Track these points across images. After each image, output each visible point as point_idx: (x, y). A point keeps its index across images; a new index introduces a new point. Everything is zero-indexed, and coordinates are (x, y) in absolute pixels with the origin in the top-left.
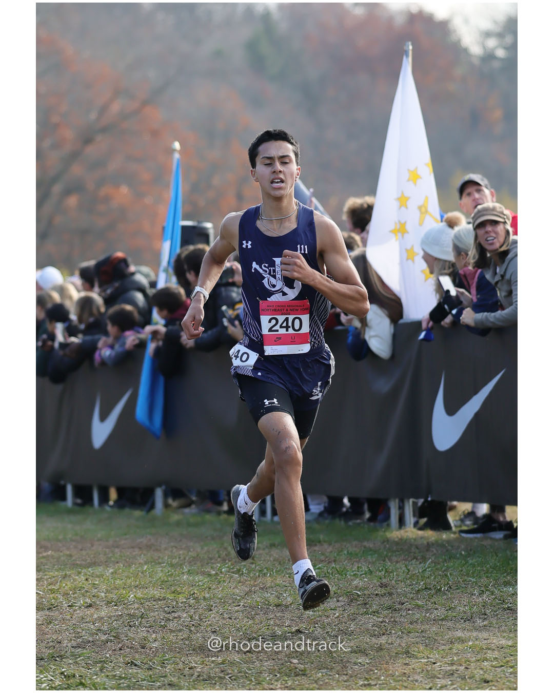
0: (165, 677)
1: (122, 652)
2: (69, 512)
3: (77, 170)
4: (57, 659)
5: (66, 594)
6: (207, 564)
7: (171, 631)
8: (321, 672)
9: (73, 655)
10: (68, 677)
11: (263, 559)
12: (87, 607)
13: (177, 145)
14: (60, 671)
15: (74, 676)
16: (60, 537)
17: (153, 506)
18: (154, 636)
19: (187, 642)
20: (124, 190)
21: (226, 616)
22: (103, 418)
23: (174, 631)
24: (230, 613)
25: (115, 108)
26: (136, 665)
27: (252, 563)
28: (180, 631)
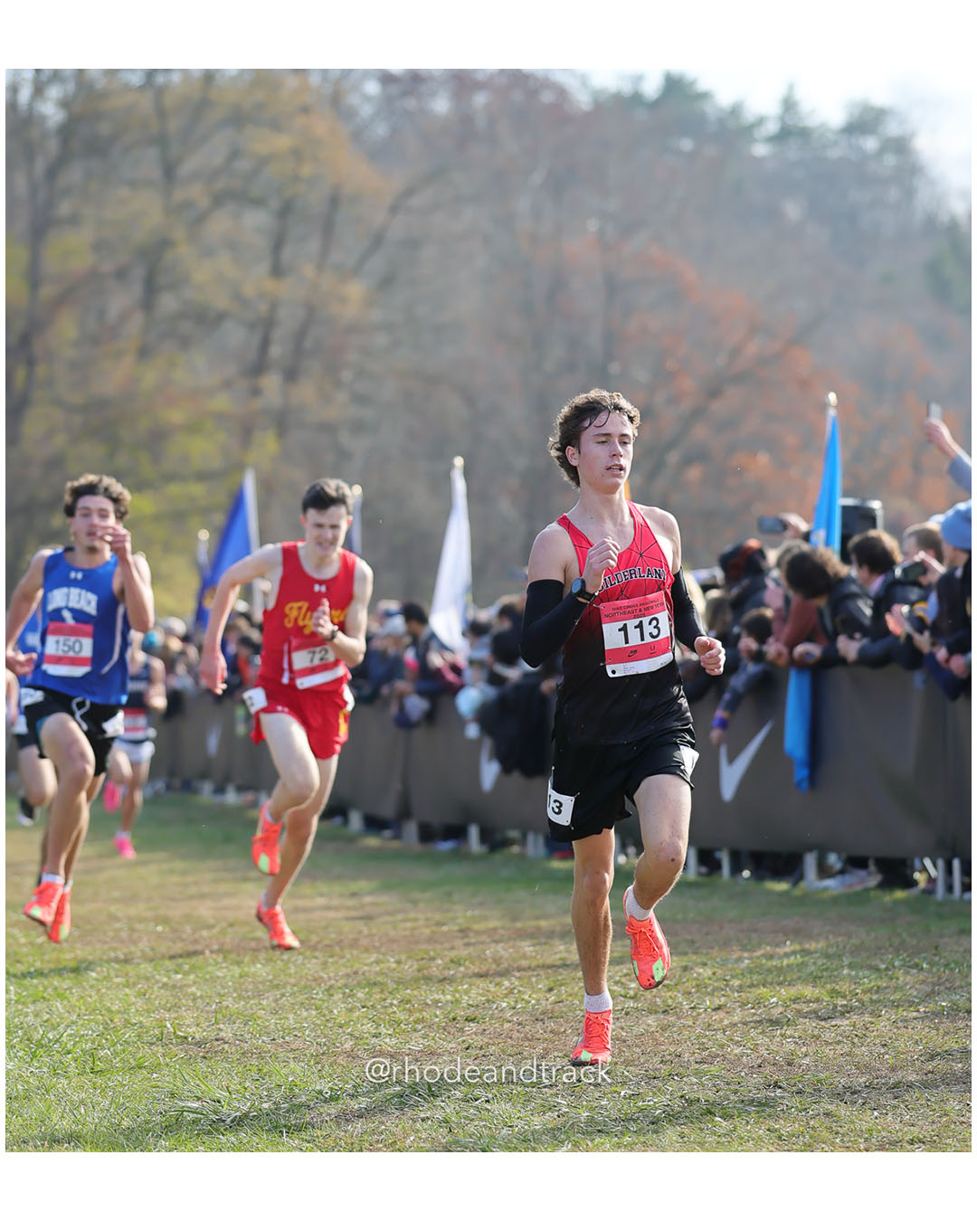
0: (819, 1103)
1: (761, 1069)
2: (690, 884)
3: (700, 432)
4: (676, 1078)
5: (687, 993)
6: (876, 954)
7: (827, 1043)
9: (697, 1073)
10: (690, 1102)
11: (949, 949)
12: (715, 1010)
13: (832, 397)
14: (680, 1094)
15: (698, 1100)
16: (680, 916)
17: (801, 877)
18: (804, 1049)
19: (847, 1059)
20: (763, 459)
21: (900, 1024)
22: (731, 759)
23: (831, 1044)
24: (906, 1021)
25: (753, 349)
27: (935, 955)
28: (839, 1043)
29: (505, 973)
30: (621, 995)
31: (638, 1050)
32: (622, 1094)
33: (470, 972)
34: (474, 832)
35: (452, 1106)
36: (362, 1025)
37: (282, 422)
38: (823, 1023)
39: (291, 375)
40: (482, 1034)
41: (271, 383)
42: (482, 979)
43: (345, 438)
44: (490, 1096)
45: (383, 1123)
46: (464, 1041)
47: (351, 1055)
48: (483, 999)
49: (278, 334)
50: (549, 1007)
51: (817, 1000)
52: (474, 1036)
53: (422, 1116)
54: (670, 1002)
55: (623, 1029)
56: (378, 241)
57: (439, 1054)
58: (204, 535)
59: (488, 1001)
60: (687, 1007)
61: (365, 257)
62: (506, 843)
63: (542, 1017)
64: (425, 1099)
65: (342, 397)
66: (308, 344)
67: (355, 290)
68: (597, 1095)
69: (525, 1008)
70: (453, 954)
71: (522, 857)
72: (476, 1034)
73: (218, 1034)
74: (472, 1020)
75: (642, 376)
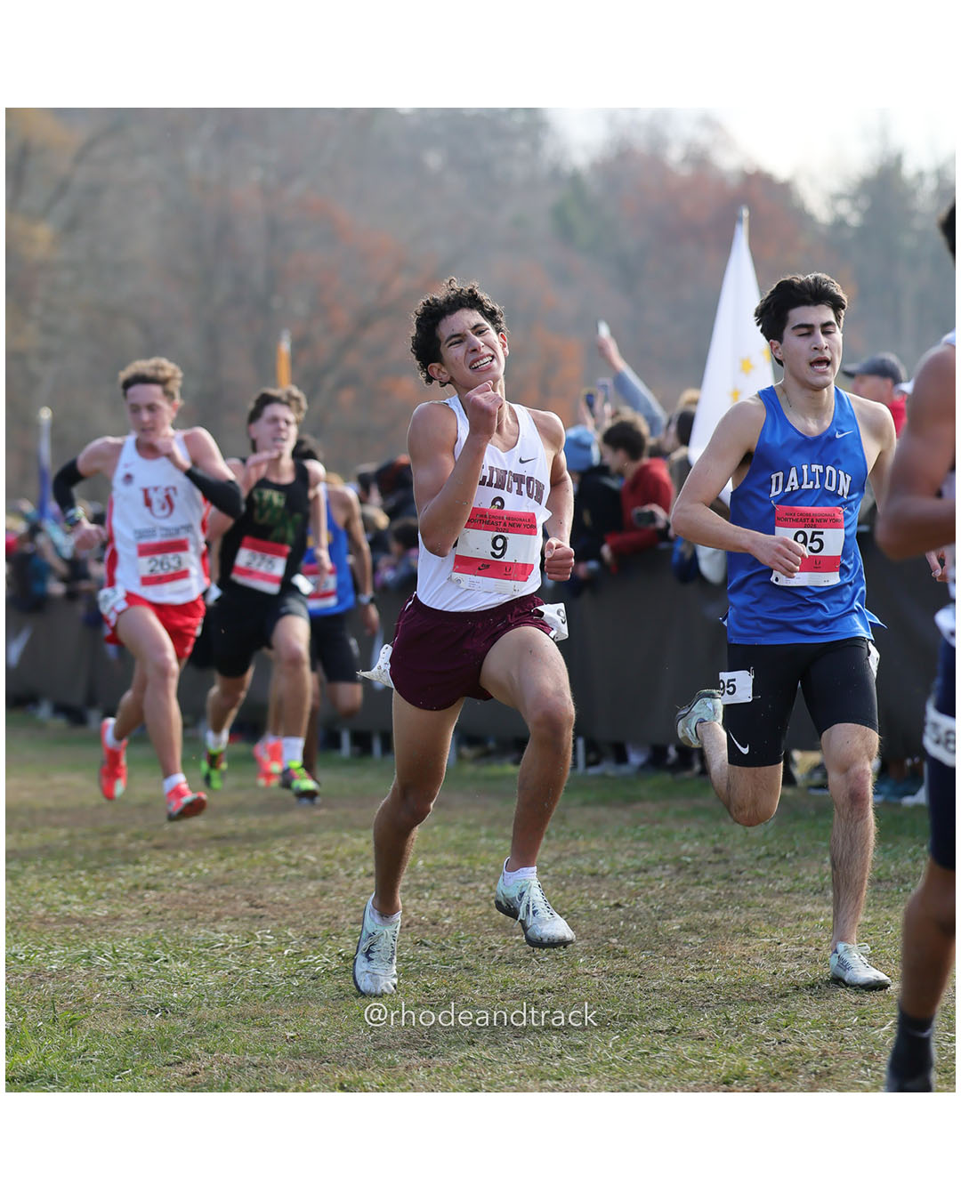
0: (461, 958)
1: (410, 929)
2: (346, 763)
3: (353, 359)
4: (334, 937)
5: (343, 861)
7: (468, 905)
8: (645, 954)
10: (346, 959)
14: (336, 952)
18: (447, 910)
19: (486, 918)
26: (426, 945)
28: (478, 904)
29: (180, 847)
31: (300, 914)
32: (286, 952)
33: (150, 845)
35: (134, 966)
36: (53, 893)
38: (462, 886)
40: (160, 900)
42: (161, 851)
43: (34, 365)
44: (168, 956)
45: (71, 982)
46: (144, 908)
47: (43, 921)
50: (220, 875)
51: (459, 866)
52: (153, 903)
53: (107, 975)
54: (328, 869)
56: (63, 188)
57: (123, 919)
59: (167, 871)
60: (343, 873)
61: (51, 203)
63: (214, 884)
64: (110, 960)
65: (32, 328)
67: (43, 232)
68: (264, 954)
69: (199, 876)
70: (135, 830)
72: (155, 900)
74: (154, 888)
75: (300, 307)
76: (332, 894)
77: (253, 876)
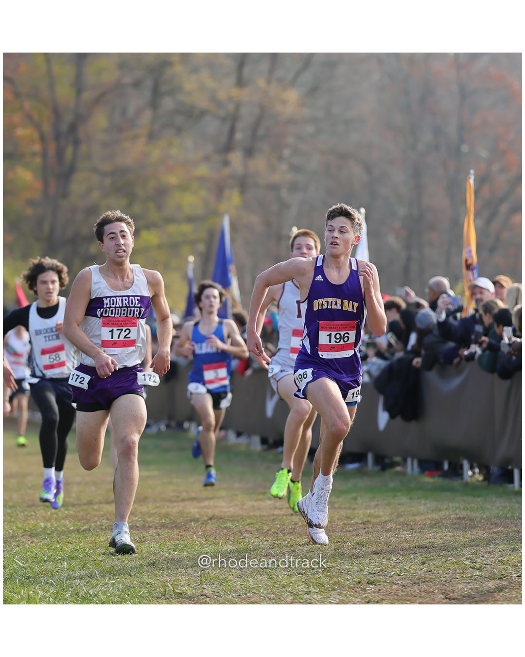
30: (471, 567)
33: (370, 550)
34: (370, 457)
36: (299, 585)
37: (243, 184)
39: (249, 152)
40: (378, 592)
41: (236, 158)
42: (378, 555)
43: (284, 194)
46: (366, 597)
48: (378, 569)
49: (240, 125)
50: (423, 575)
52: (373, 594)
55: (472, 590)
56: (307, 62)
58: (191, 259)
59: (382, 570)
60: (515, 575)
61: (298, 74)
62: (393, 465)
63: (418, 581)
65: (284, 167)
66: (261, 132)
67: (292, 96)
69: (407, 575)
70: (358, 539)
71: (403, 474)
72: (374, 592)
73: (202, 592)
74: (372, 583)
75: (484, 153)
76: (506, 591)
77: (447, 576)
